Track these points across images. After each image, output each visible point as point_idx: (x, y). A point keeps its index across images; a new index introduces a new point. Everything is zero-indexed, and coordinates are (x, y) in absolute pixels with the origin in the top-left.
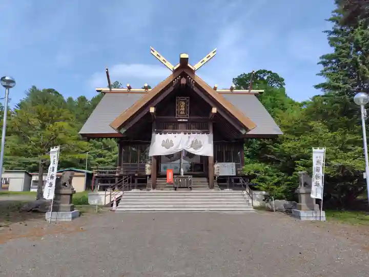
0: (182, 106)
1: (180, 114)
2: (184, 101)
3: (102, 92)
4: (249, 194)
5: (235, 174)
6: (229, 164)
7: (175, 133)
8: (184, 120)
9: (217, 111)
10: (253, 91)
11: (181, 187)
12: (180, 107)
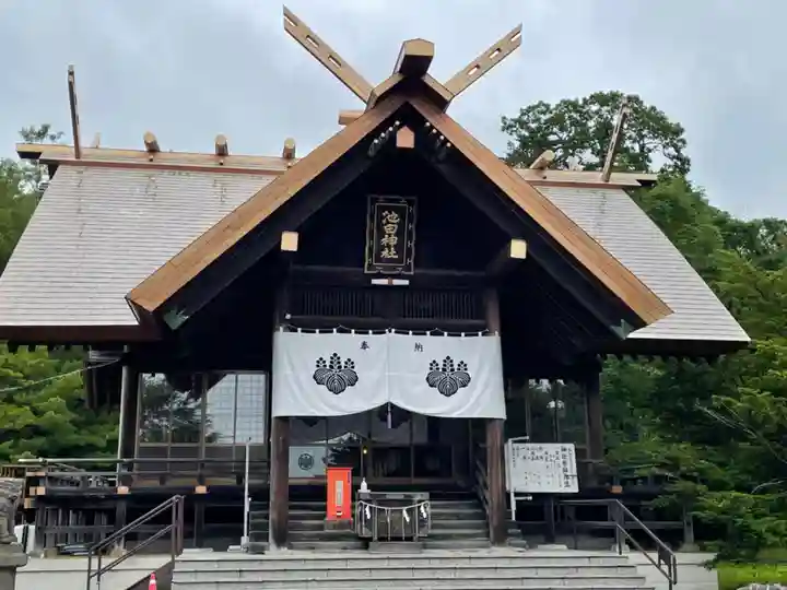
0: (388, 229)
1: (379, 259)
2: (397, 210)
3: (43, 162)
4: (659, 566)
5: (574, 489)
6: (552, 448)
7: (362, 330)
8: (396, 282)
9: (527, 254)
10: (618, 178)
11: (389, 537)
12: (382, 234)
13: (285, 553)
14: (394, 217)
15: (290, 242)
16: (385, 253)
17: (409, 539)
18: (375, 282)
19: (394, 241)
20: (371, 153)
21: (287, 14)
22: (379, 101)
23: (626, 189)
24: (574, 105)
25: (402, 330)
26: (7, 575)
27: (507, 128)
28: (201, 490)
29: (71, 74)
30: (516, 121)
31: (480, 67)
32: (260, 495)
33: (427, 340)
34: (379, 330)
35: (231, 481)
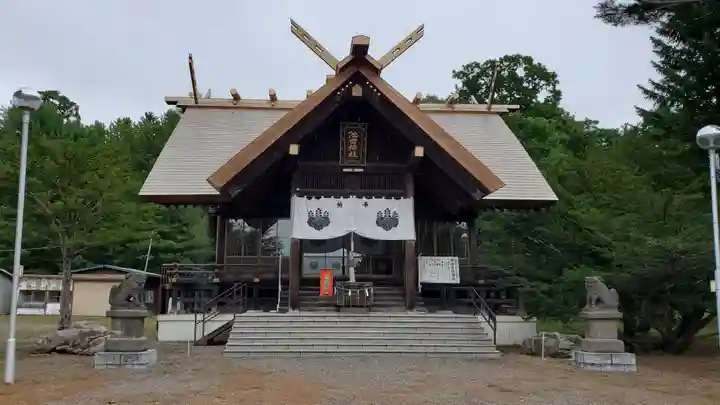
0: (352, 141)
1: (347, 158)
2: (357, 131)
3: (179, 106)
4: (489, 322)
5: (458, 281)
6: (446, 259)
7: (337, 197)
8: (356, 170)
9: (425, 154)
10: (496, 107)
11: (350, 305)
12: (349, 144)
13: (296, 313)
14: (354, 135)
15: (294, 150)
16: (350, 155)
17: (362, 306)
18: (345, 170)
19: (355, 147)
20: (338, 99)
21: (293, 22)
22: (341, 70)
23: (501, 114)
24: (493, 63)
25: (360, 197)
26: (139, 321)
27: (457, 75)
28: (257, 280)
29: (190, 58)
30: (461, 72)
31: (400, 49)
32: (285, 283)
33: (374, 201)
34: (346, 197)
35: (272, 276)
